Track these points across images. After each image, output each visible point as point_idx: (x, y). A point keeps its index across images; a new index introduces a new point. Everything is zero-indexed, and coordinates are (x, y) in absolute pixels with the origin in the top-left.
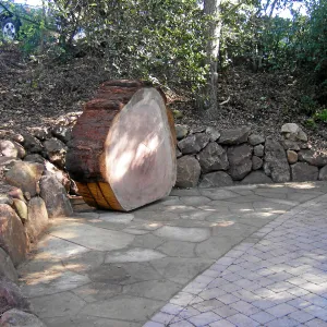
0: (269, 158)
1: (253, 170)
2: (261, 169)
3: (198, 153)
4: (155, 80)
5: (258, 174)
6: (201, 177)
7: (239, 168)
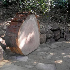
0: (65, 34)
1: (61, 37)
2: (63, 37)
3: (46, 33)
4: (33, 12)
5: (62, 38)
6: (46, 40)
7: (57, 37)
